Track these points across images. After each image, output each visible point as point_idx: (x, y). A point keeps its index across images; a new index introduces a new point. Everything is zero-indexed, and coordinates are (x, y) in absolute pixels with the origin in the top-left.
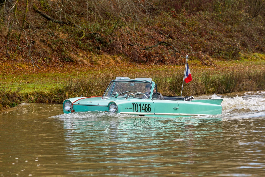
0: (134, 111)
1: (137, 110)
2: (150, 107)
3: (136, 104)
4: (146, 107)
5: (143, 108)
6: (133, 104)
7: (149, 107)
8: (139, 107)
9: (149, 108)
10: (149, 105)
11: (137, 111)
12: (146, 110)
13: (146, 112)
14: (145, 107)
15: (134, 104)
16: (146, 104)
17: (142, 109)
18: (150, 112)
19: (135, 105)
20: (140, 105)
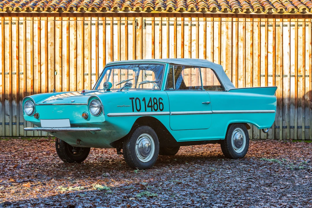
0: (133, 111)
1: (138, 109)
2: (162, 103)
3: (137, 98)
4: (155, 104)
5: (150, 105)
6: (132, 99)
7: (160, 103)
8: (143, 103)
9: (161, 105)
10: (161, 100)
11: (139, 111)
12: (156, 108)
13: (156, 110)
14: (153, 103)
15: (134, 98)
16: (155, 98)
17: (148, 106)
18: (161, 110)
19: (134, 100)
20: (144, 100)
